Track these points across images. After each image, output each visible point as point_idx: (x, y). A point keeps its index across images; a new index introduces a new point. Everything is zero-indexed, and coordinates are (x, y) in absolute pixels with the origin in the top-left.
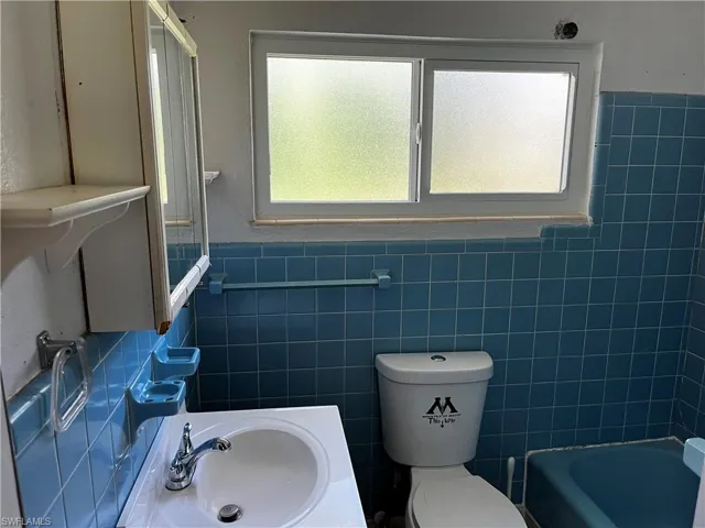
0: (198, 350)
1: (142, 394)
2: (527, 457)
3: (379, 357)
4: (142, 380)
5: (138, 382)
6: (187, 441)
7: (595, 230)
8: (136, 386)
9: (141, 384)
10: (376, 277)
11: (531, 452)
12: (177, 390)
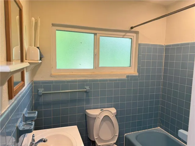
0: (37, 112)
1: (21, 127)
2: (125, 135)
3: (86, 110)
4: (21, 122)
5: (20, 123)
6: (33, 140)
7: (139, 76)
8: (19, 124)
9: (21, 123)
10: (86, 89)
11: (126, 134)
12: (32, 125)
